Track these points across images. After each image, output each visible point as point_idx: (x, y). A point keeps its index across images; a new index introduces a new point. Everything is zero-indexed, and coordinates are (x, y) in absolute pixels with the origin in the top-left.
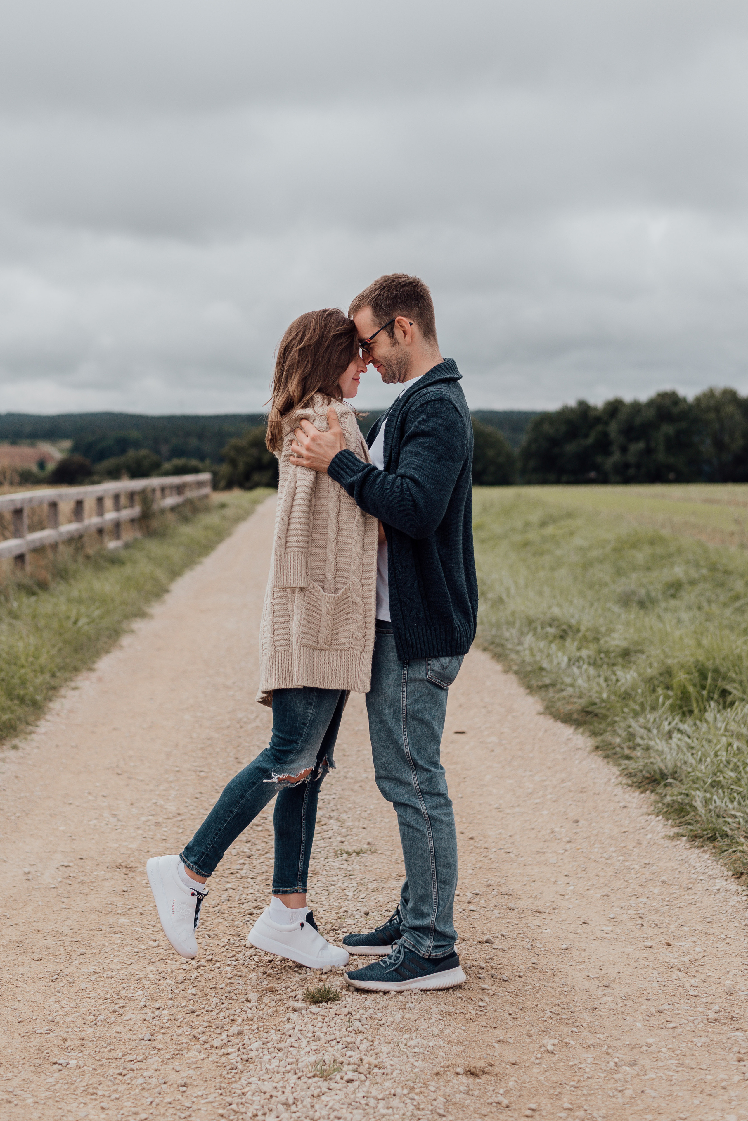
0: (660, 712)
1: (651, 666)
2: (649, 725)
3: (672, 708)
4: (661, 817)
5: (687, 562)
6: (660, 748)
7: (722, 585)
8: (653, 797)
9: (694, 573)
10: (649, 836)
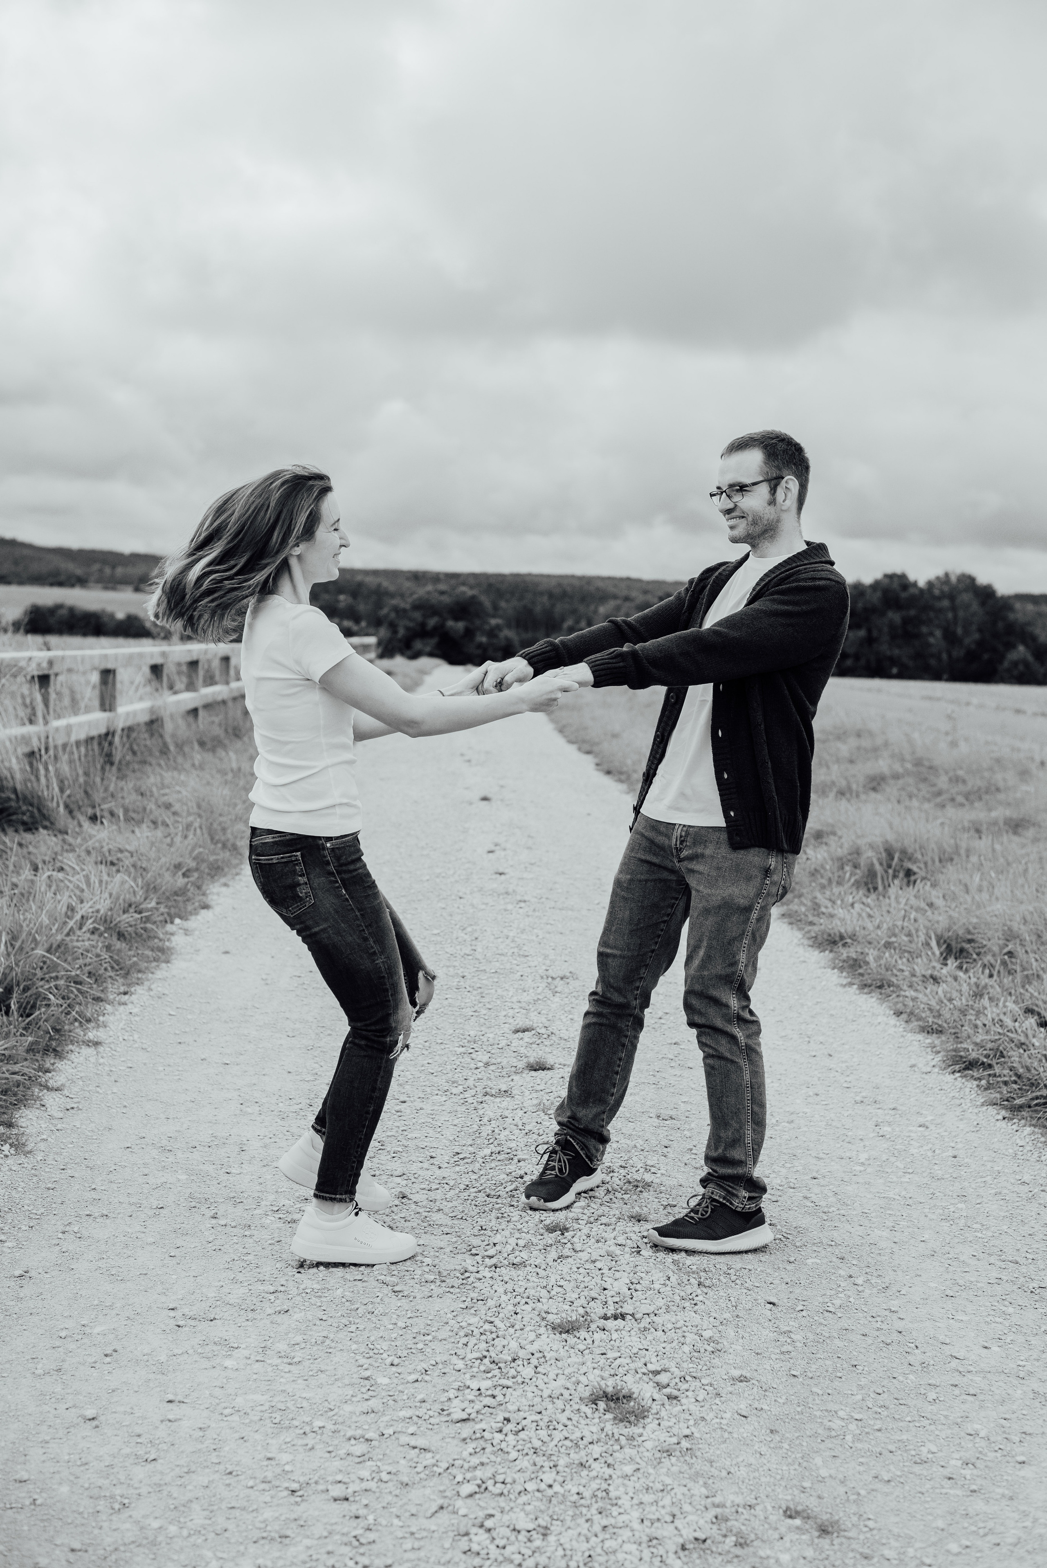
0: (847, 886)
1: (841, 847)
2: (833, 898)
3: (857, 884)
4: (836, 970)
5: (893, 756)
6: (842, 916)
7: (925, 780)
8: (831, 955)
9: (898, 768)
10: (824, 983)
